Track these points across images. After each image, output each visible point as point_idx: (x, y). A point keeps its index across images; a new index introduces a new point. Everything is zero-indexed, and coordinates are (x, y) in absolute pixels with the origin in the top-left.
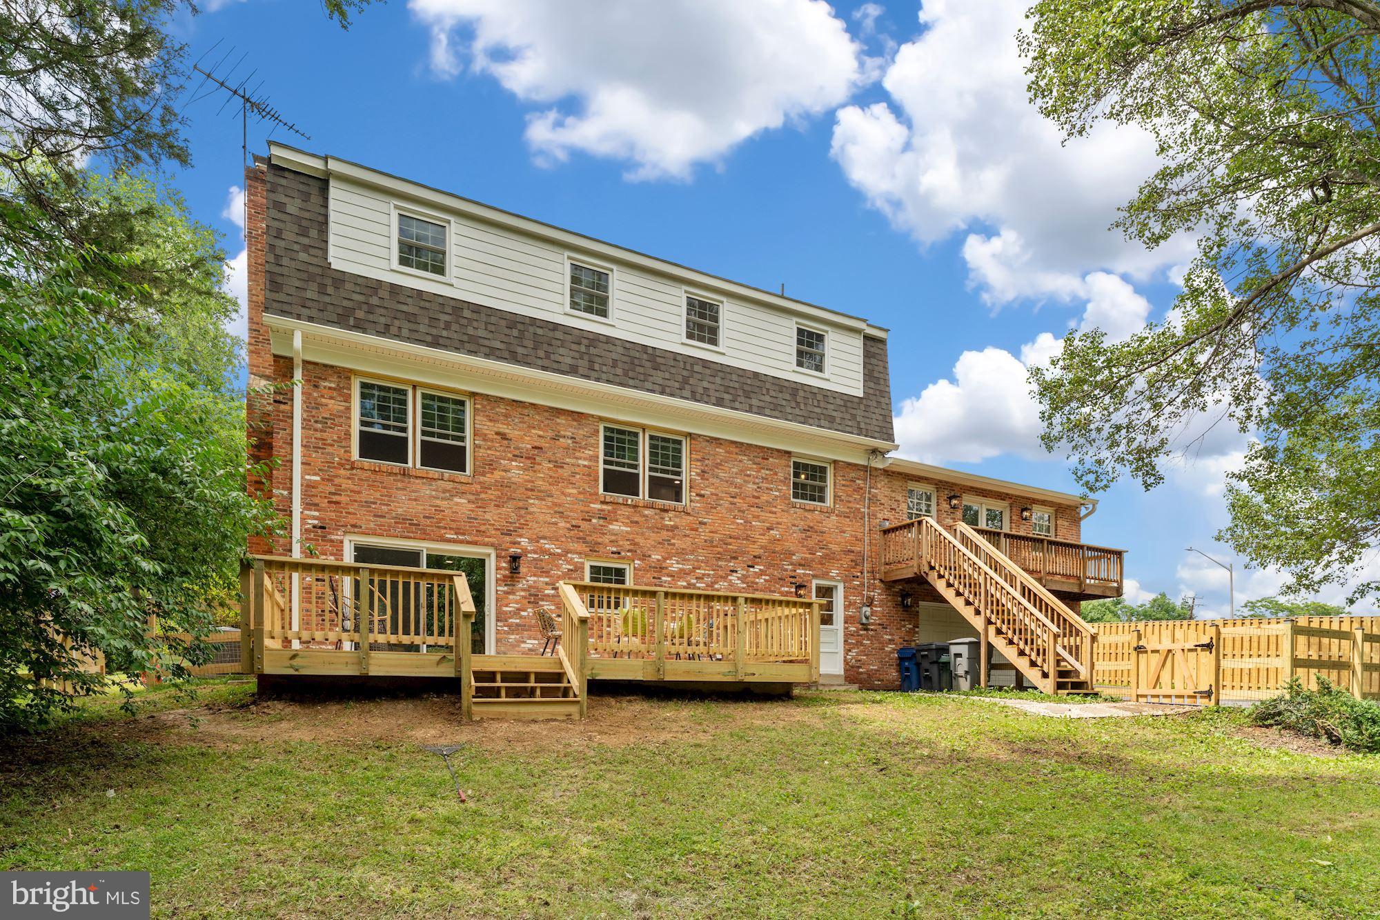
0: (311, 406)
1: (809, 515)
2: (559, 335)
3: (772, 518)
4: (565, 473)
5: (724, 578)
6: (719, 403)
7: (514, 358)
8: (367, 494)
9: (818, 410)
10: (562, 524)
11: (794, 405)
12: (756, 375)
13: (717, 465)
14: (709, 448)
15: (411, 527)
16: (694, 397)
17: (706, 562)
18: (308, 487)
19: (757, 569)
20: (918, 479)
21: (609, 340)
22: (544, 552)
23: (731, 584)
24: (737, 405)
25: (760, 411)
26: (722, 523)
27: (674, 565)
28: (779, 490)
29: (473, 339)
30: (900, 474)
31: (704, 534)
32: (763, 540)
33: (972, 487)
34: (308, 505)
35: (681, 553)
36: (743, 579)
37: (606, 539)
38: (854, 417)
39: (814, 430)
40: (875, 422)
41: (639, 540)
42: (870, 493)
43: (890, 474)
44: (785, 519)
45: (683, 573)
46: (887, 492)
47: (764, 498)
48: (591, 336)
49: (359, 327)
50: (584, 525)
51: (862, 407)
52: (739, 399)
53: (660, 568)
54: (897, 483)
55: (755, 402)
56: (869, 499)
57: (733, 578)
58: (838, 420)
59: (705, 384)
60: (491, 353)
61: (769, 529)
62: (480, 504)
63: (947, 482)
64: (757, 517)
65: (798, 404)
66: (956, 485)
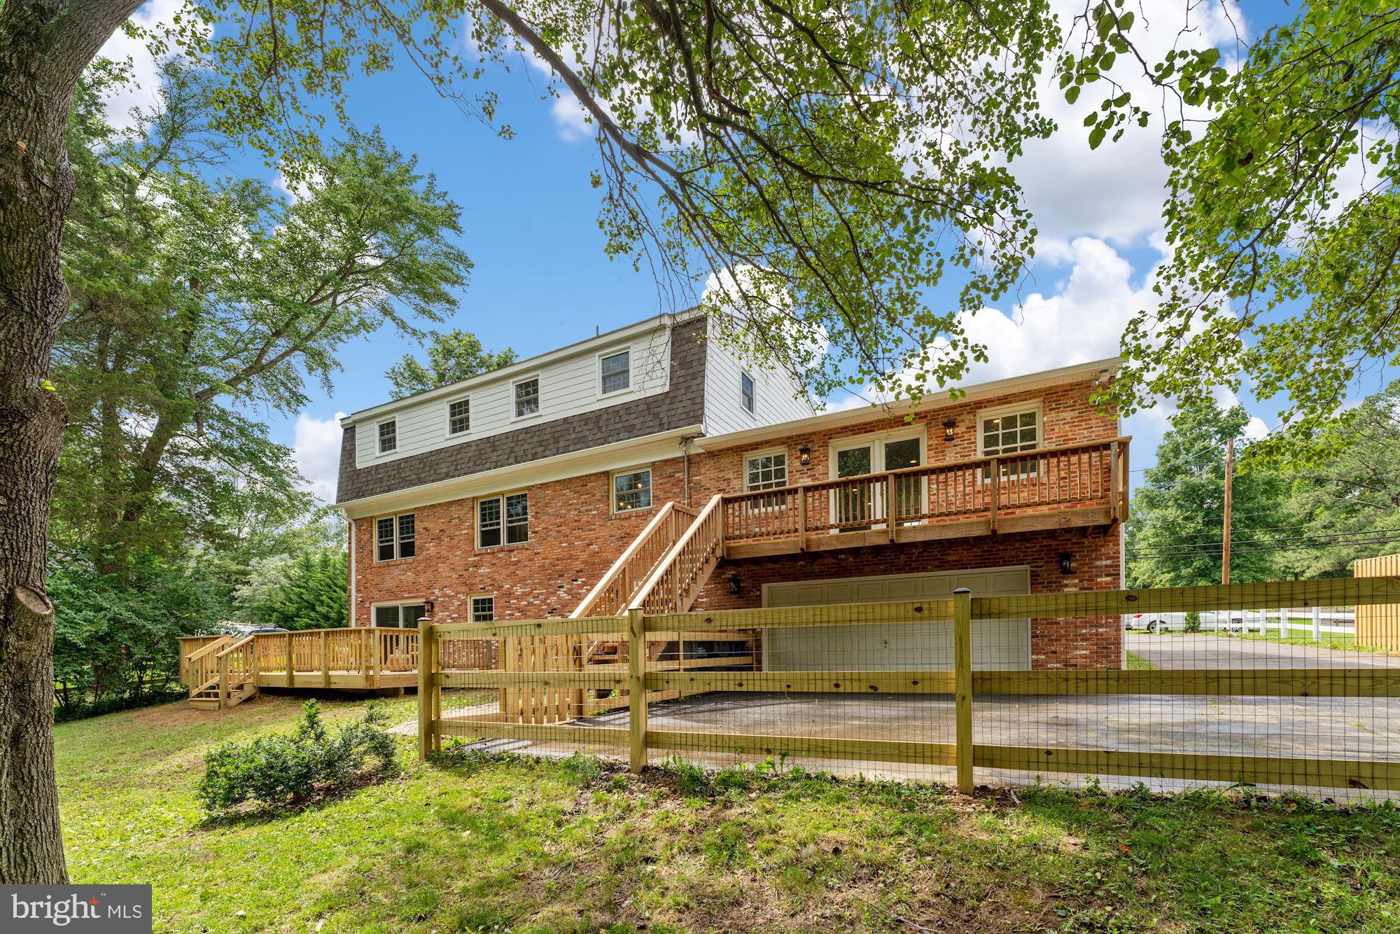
0: (358, 541)
1: (625, 523)
2: (442, 455)
3: (592, 535)
4: (455, 542)
5: (554, 594)
6: (534, 457)
7: (421, 482)
8: (377, 580)
9: (620, 425)
10: (454, 576)
11: (596, 431)
12: (565, 420)
13: (547, 505)
14: (542, 493)
15: (392, 594)
16: (517, 461)
17: (540, 583)
18: (358, 582)
19: (580, 581)
20: (756, 446)
21: (468, 444)
22: (446, 596)
23: (559, 598)
24: (547, 453)
25: (566, 450)
26: (552, 550)
27: (519, 590)
28: (597, 509)
29: (404, 479)
30: (728, 449)
31: (538, 561)
32: (584, 556)
33: (843, 428)
34: (358, 591)
35: (523, 580)
36: (568, 592)
37: (476, 581)
38: (656, 415)
39: (615, 445)
40: (680, 411)
41: (497, 577)
42: (689, 482)
43: (714, 454)
44: (603, 533)
45: (524, 595)
46: (713, 474)
47: (584, 519)
48: (461, 447)
49: (363, 496)
50: (466, 574)
51: (668, 401)
54: (725, 462)
55: (562, 444)
56: (690, 488)
57: (561, 593)
58: (638, 427)
59: (525, 447)
60: (412, 484)
61: (589, 545)
62: (417, 574)
63: (799, 436)
64: (578, 538)
65: (600, 428)
66: (814, 433)
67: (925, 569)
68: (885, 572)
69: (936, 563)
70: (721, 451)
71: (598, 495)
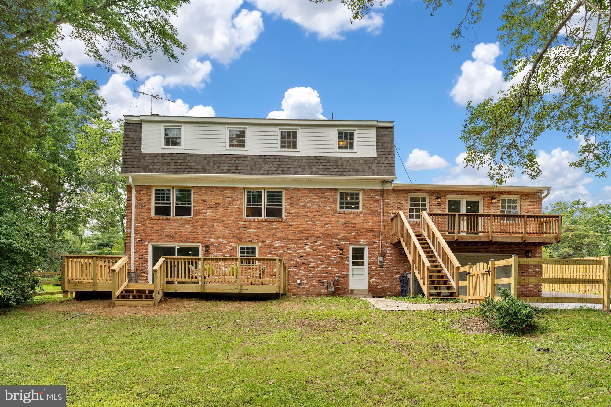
0: (138, 200)
1: (347, 216)
2: (224, 159)
3: (327, 220)
4: (229, 211)
5: (302, 248)
6: (296, 173)
7: (205, 171)
8: (156, 228)
9: (350, 168)
10: (227, 232)
11: (335, 167)
12: (315, 158)
13: (298, 200)
14: (294, 193)
15: (171, 238)
16: (283, 173)
17: (293, 242)
18: (137, 228)
19: (319, 243)
20: (415, 191)
21: (245, 156)
22: (220, 243)
23: (305, 250)
24: (305, 172)
25: (317, 173)
26: (301, 224)
27: (277, 244)
28: (331, 207)
29: (190, 167)
30: (402, 190)
31: (291, 229)
32: (322, 230)
33: (453, 191)
34: (137, 234)
35: (280, 239)
36: (311, 248)
37: (246, 236)
38: (370, 167)
39: (347, 177)
40: (383, 168)
41: (262, 235)
42: (383, 202)
43: (397, 191)
44: (333, 219)
45: (281, 247)
46: (395, 200)
47: (323, 211)
48: (237, 156)
49: (151, 171)
50: (237, 231)
51: (376, 162)
52: (306, 170)
53: (270, 246)
54: (401, 195)
55: (314, 170)
56: (383, 205)
57: (306, 248)
58: (361, 170)
59: (289, 166)
60: (197, 171)
61: (325, 224)
62: (195, 227)
63: (435, 191)
64: (319, 220)
65: (338, 167)
66: (441, 191)
67: (482, 252)
68: (468, 252)
69: (486, 250)
70: (399, 190)
71: (331, 200)
